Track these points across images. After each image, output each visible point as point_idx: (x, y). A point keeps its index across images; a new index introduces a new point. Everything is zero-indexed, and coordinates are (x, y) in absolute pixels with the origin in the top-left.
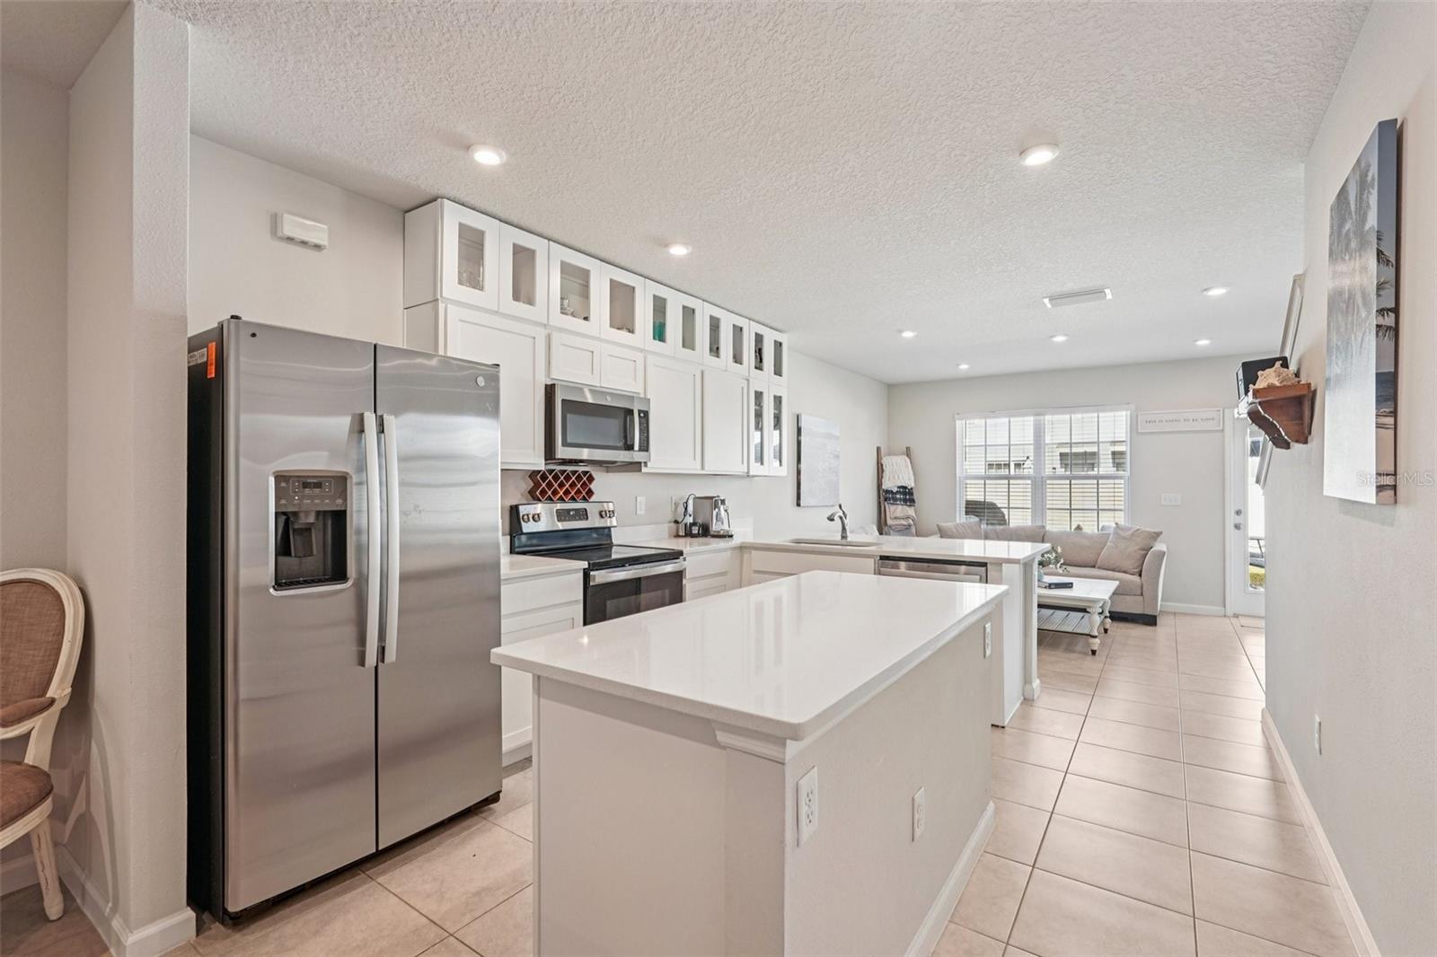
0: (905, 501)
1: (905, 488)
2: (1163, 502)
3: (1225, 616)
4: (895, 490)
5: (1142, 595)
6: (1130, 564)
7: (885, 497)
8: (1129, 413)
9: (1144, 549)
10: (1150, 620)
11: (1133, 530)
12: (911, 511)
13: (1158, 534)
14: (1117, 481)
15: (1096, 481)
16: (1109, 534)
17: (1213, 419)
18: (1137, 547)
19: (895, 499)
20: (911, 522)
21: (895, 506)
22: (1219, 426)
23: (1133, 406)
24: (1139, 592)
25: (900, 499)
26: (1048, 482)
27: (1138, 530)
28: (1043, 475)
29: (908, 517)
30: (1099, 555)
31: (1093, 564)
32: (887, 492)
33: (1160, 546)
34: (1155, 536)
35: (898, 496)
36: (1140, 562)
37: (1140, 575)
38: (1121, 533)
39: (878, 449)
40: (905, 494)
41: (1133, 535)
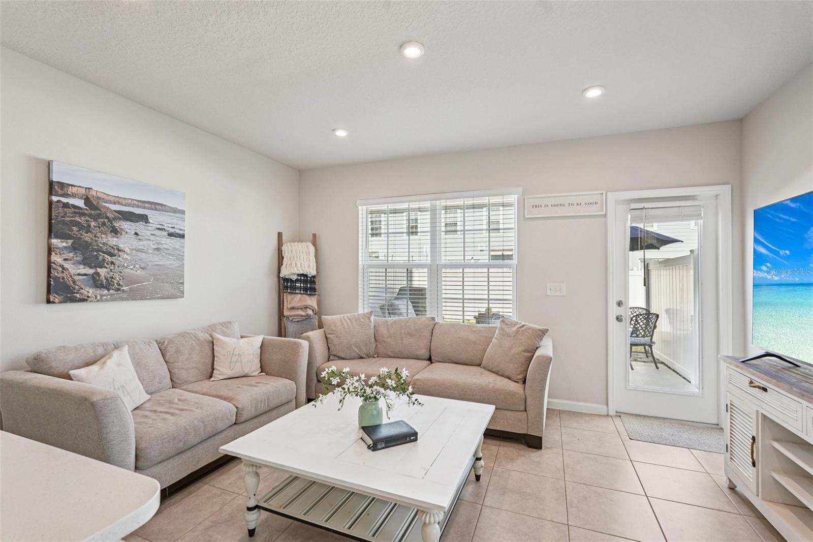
0: (306, 289)
1: (306, 276)
2: (549, 293)
3: (608, 415)
4: (294, 278)
5: (526, 411)
6: (512, 368)
7: (286, 285)
8: (516, 196)
9: (527, 351)
10: (534, 443)
11: (518, 326)
12: (312, 301)
13: (544, 332)
14: (505, 270)
15: (486, 270)
16: (496, 328)
17: (596, 203)
18: (521, 349)
19: (295, 288)
20: (310, 312)
21: (293, 296)
22: (602, 211)
23: (520, 190)
24: (522, 408)
25: (300, 288)
26: (444, 270)
27: (523, 326)
28: (438, 263)
29: (306, 308)
30: (485, 351)
31: (478, 362)
32: (286, 280)
33: (546, 349)
34: (542, 334)
35: (298, 285)
36: (524, 368)
37: (524, 382)
38: (507, 330)
39: (280, 235)
40: (306, 282)
41: (517, 332)
